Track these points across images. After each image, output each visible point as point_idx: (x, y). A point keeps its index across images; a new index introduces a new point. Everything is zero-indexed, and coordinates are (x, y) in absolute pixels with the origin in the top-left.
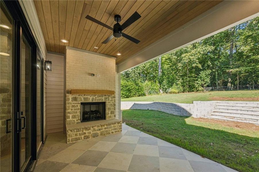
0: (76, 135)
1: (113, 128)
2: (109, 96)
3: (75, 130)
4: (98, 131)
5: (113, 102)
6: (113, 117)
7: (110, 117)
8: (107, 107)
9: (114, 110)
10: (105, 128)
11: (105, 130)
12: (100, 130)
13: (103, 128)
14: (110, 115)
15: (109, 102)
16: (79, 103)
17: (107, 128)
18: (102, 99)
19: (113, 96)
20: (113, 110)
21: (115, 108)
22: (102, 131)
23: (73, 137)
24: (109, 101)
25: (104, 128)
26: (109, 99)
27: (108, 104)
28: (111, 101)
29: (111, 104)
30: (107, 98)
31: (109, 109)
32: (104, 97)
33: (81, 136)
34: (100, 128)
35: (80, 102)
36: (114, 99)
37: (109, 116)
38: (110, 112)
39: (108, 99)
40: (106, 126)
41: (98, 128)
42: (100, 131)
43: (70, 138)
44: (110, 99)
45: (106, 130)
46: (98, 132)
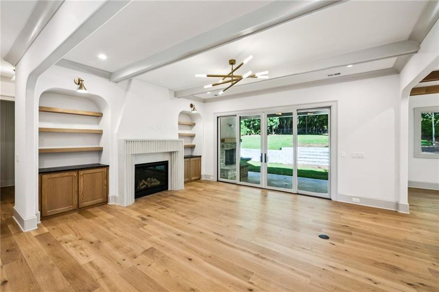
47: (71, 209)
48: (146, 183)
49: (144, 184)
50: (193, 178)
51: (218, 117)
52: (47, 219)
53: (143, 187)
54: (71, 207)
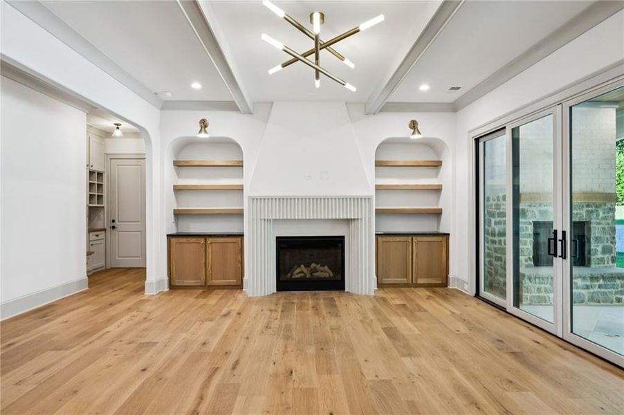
0: (539, 290)
1: (619, 289)
2: (596, 207)
3: (537, 280)
4: (582, 289)
5: (608, 224)
6: (608, 263)
7: (601, 260)
8: (592, 236)
9: (612, 243)
10: (600, 286)
11: (599, 290)
12: (587, 287)
13: (595, 285)
14: (600, 255)
15: (598, 221)
16: (530, 223)
17: (605, 287)
18: (581, 214)
19: (610, 206)
20: (609, 244)
21: (614, 238)
22: (592, 291)
23: (534, 295)
24: (598, 219)
25: (597, 284)
26: (598, 215)
27: (594, 227)
28: (603, 219)
29: (604, 229)
30: (592, 212)
31: (597, 239)
32: (585, 209)
33: (548, 294)
34: (588, 283)
35: (531, 221)
36: (611, 214)
37: (598, 259)
38: (600, 249)
39: (595, 214)
40: (601, 282)
41: (584, 283)
42: (589, 291)
43: (529, 295)
44: (601, 215)
45: (603, 290)
46: (584, 293)
47: (199, 284)
48: (305, 270)
49: (302, 272)
50: (420, 281)
51: (477, 140)
52: (175, 289)
53: (299, 276)
54: (199, 282)
